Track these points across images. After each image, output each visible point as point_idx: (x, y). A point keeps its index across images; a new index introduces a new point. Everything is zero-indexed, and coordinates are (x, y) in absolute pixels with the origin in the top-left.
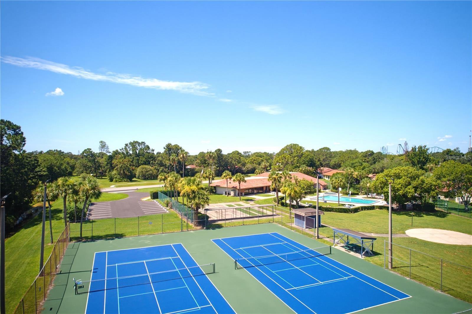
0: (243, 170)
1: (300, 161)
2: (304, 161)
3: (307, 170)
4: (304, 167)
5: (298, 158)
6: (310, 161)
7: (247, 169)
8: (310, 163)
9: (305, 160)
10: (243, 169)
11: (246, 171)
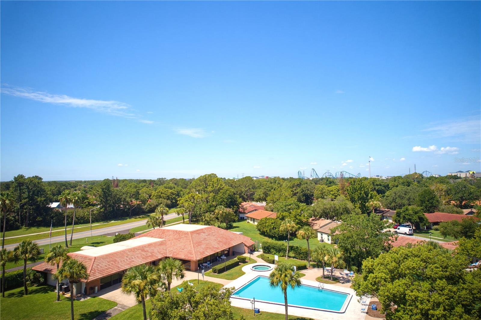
0: (143, 209)
1: (217, 198)
2: (221, 198)
3: (225, 213)
4: (221, 209)
5: (214, 194)
6: (230, 198)
7: (149, 206)
8: (229, 201)
9: (224, 197)
10: (144, 207)
11: (148, 209)
